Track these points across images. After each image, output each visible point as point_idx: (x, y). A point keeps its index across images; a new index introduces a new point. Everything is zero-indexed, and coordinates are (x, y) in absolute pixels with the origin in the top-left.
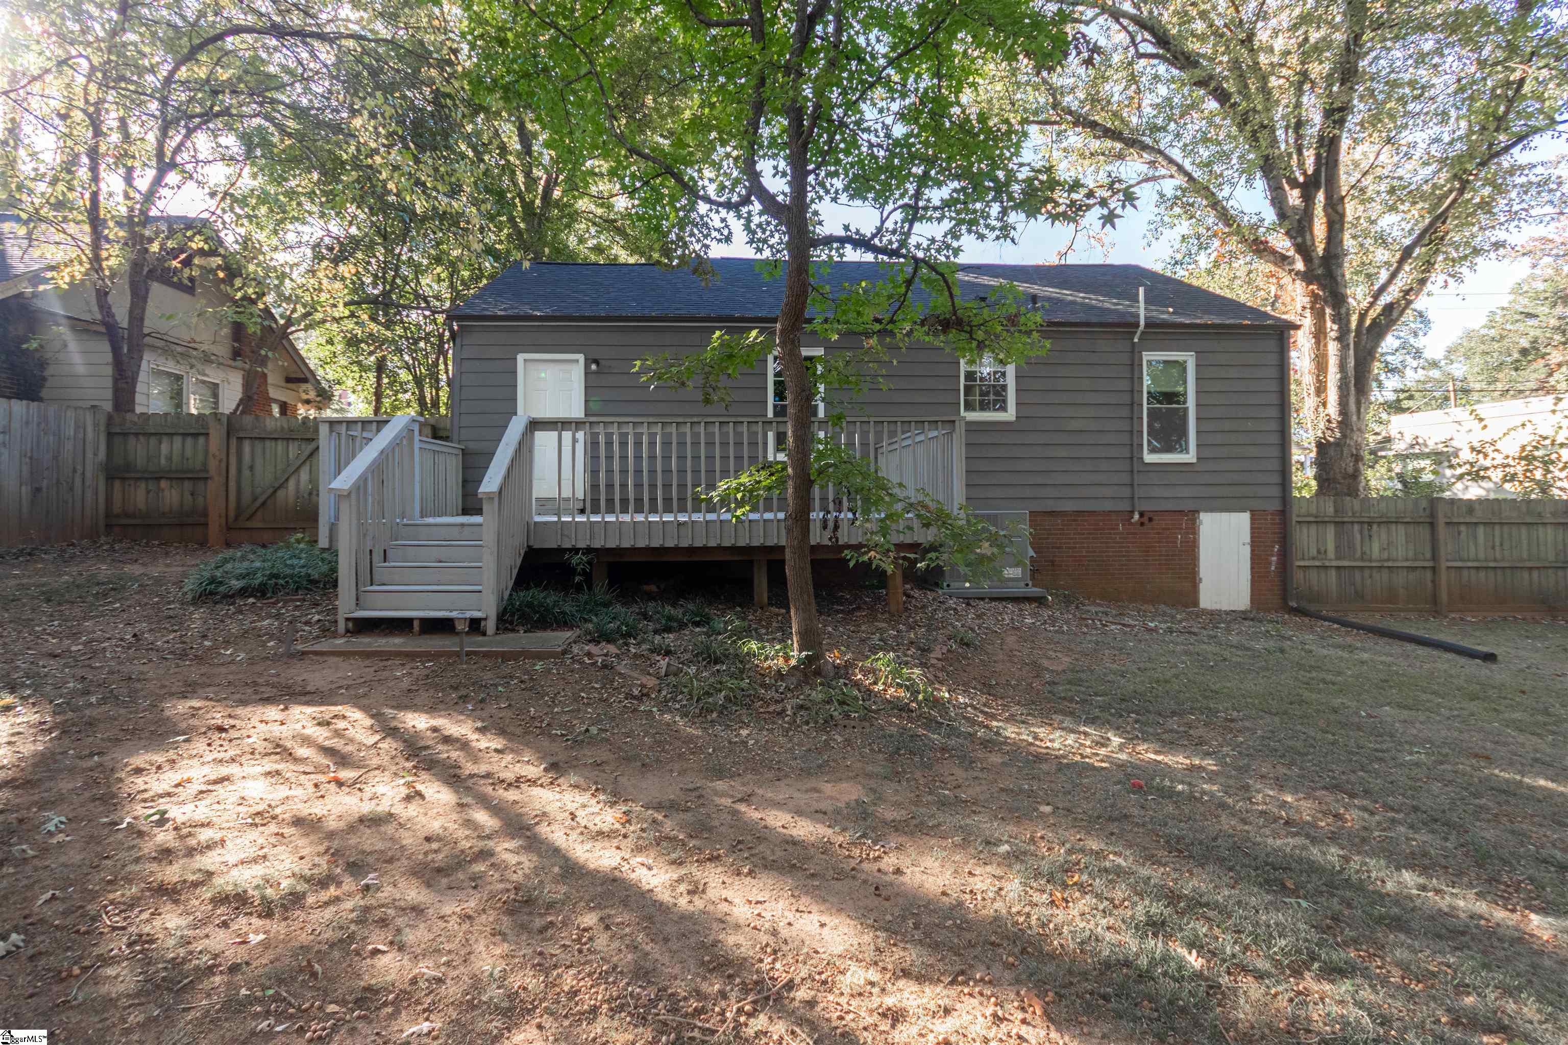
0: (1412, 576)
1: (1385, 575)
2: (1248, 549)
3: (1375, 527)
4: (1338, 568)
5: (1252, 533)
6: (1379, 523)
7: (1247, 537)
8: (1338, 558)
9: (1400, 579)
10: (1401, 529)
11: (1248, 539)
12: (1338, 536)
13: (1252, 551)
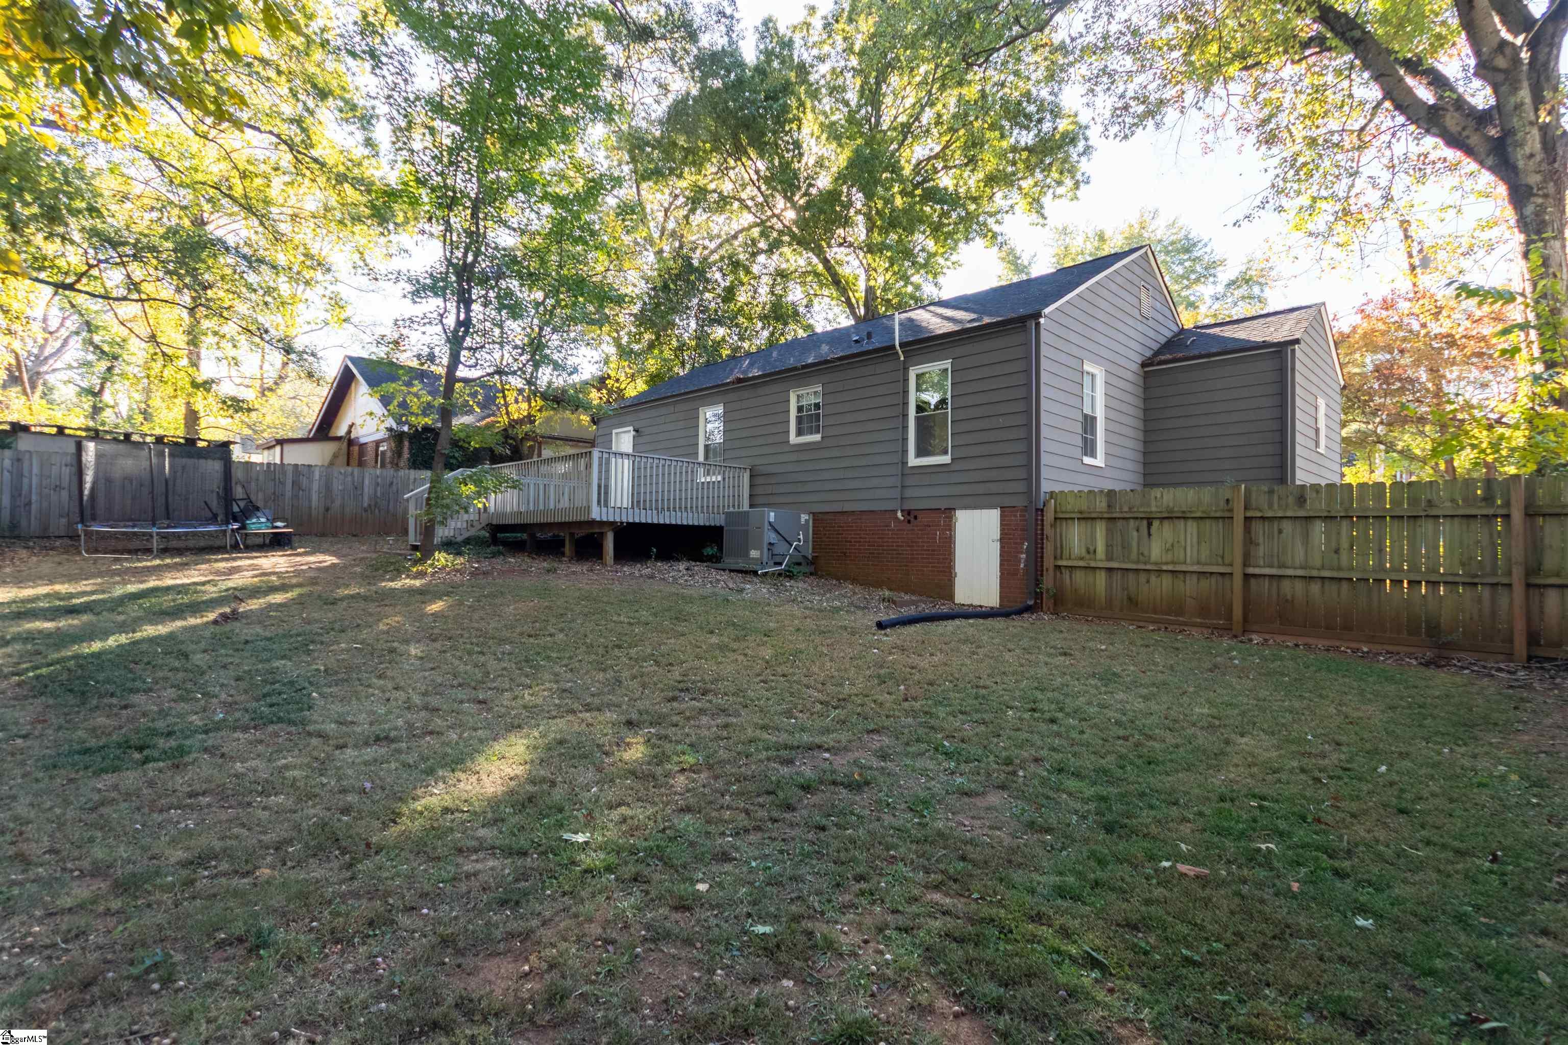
0: (1205, 583)
1: (1166, 581)
2: (997, 545)
3: (1156, 524)
4: (1110, 570)
5: (1002, 530)
6: (1162, 519)
7: (996, 533)
8: (1109, 558)
9: (1190, 587)
10: (1192, 527)
11: (997, 535)
12: (1109, 532)
13: (1002, 547)
